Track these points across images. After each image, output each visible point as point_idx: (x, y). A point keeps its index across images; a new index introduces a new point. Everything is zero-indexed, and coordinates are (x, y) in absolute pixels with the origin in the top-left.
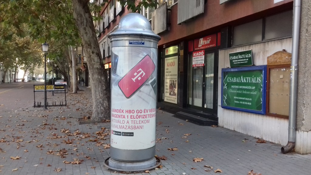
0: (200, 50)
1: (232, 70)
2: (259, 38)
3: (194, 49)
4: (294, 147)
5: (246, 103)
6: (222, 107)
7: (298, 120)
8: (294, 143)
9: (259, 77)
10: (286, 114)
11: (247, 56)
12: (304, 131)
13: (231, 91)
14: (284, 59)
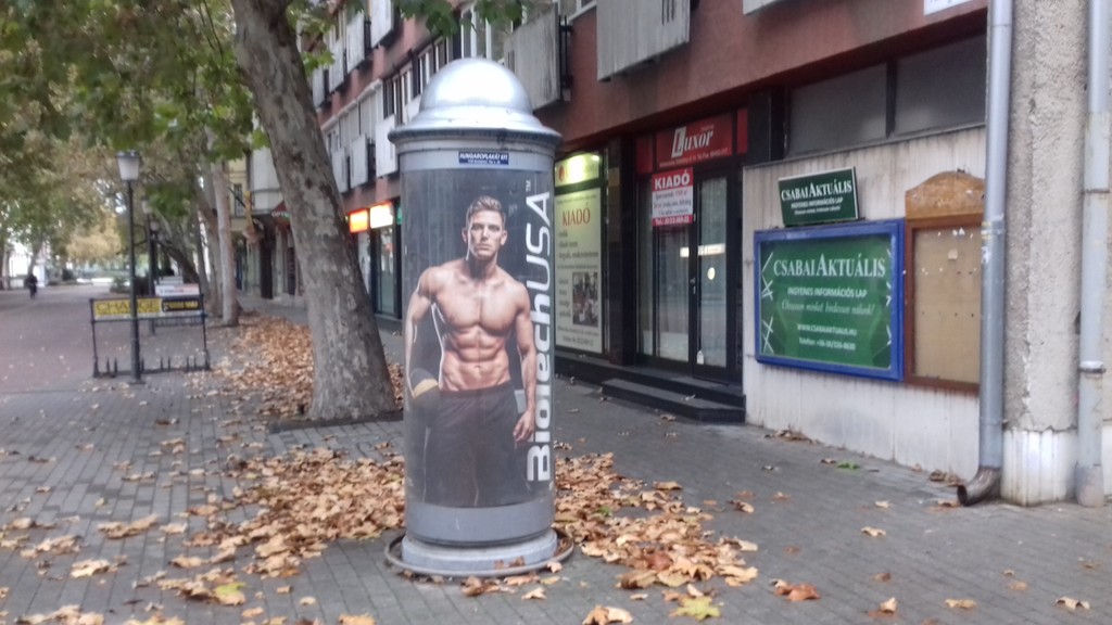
0: (678, 169)
1: (790, 236)
2: (877, 127)
3: (655, 165)
4: (998, 482)
5: (838, 345)
6: (759, 361)
7: (1009, 397)
8: (998, 472)
9: (878, 258)
10: (972, 378)
11: (838, 190)
12: (1028, 431)
13: (787, 305)
14: (960, 197)
